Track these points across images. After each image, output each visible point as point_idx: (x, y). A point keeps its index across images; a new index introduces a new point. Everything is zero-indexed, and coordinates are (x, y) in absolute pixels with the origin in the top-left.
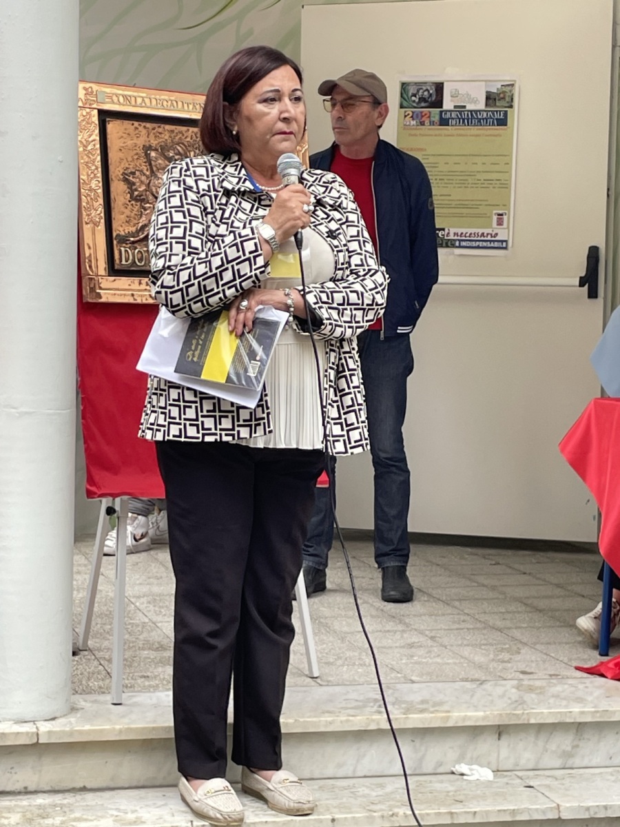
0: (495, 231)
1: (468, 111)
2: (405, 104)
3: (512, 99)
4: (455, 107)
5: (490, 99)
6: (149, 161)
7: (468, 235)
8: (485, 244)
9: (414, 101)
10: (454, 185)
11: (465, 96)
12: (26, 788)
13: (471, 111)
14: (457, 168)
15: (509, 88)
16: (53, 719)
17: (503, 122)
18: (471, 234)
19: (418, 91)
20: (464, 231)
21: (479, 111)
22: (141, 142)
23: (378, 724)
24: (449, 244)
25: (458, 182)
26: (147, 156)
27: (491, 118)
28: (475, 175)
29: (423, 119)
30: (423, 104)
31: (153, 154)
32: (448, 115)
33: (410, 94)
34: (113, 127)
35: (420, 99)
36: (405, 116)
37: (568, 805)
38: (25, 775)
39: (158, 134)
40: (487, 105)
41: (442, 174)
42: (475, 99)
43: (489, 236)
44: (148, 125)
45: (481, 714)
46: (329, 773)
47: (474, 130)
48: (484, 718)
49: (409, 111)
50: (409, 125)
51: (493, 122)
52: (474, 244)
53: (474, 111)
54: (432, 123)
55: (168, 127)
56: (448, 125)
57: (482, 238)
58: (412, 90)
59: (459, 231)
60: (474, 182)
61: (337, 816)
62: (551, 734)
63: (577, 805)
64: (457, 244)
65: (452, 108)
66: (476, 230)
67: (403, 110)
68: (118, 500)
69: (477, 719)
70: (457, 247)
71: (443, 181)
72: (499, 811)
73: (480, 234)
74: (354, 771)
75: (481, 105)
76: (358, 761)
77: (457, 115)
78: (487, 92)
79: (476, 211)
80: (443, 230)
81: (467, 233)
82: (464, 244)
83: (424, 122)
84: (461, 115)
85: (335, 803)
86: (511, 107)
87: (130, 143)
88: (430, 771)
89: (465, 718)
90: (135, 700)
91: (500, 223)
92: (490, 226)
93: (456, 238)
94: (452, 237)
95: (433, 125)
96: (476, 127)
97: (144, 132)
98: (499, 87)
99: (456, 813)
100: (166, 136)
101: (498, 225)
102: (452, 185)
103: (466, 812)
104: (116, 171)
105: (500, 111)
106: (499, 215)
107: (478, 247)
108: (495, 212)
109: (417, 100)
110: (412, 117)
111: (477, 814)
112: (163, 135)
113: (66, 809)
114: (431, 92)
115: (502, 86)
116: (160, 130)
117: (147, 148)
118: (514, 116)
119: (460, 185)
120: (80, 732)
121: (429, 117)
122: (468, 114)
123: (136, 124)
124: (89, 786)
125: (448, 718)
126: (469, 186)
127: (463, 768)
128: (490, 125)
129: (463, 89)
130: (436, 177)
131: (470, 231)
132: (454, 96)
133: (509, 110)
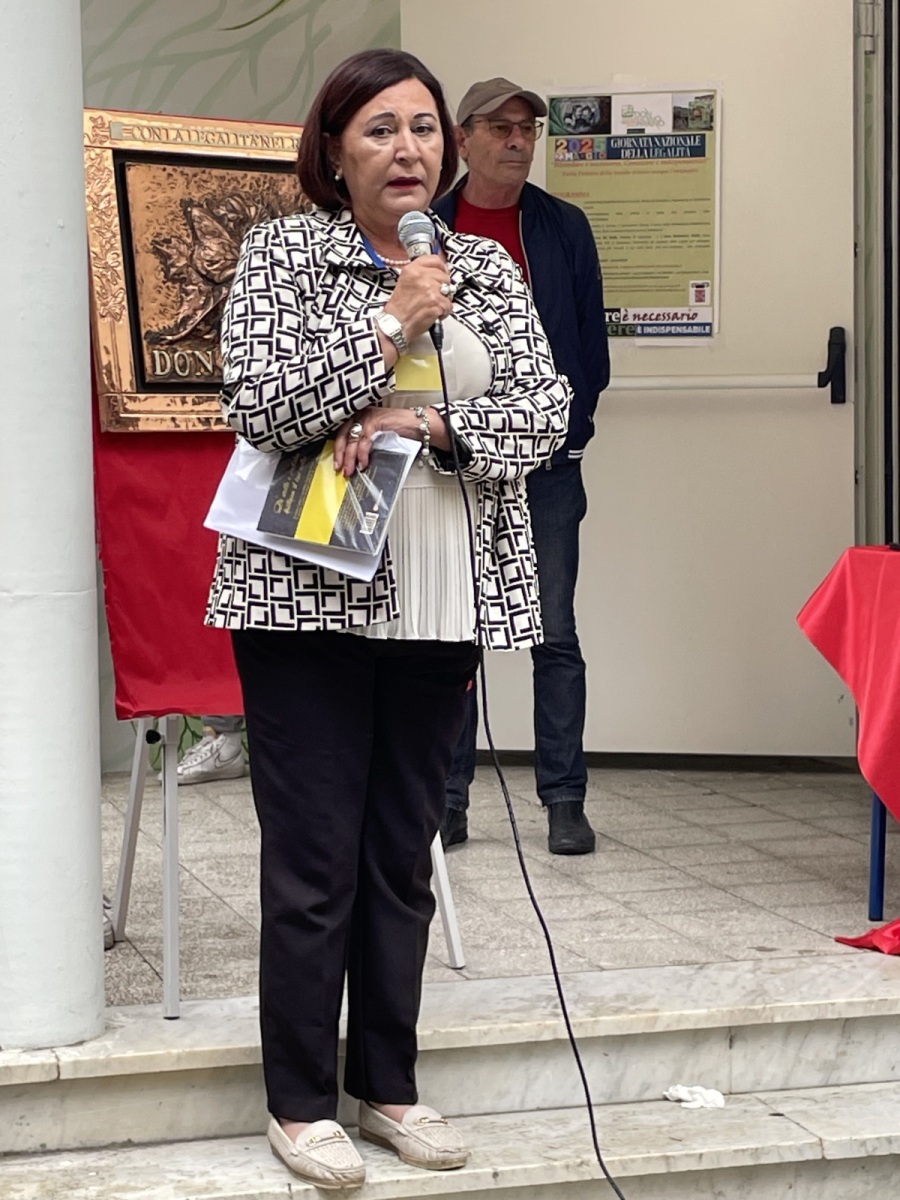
0: (694, 311)
1: (648, 136)
2: (556, 129)
3: (712, 119)
4: (629, 131)
5: (680, 118)
6: (190, 221)
7: (653, 317)
8: (679, 330)
9: (569, 125)
10: (632, 245)
11: (643, 114)
12: (43, 1146)
13: (652, 137)
14: (633, 219)
15: (706, 102)
16: (81, 1043)
17: (699, 151)
18: (659, 315)
19: (574, 110)
20: (648, 311)
21: (665, 136)
22: (178, 193)
23: (555, 1031)
24: (628, 333)
25: (637, 239)
26: (187, 215)
27: (682, 146)
28: (661, 230)
29: (583, 151)
30: (582, 129)
31: (196, 212)
32: (620, 142)
33: (563, 115)
34: (135, 174)
35: (577, 121)
36: (557, 147)
37: (834, 1139)
38: (41, 1125)
39: (202, 183)
40: (675, 127)
41: (614, 229)
42: (658, 119)
43: (685, 318)
44: (188, 170)
45: (703, 1011)
46: (487, 1106)
47: (657, 164)
48: (709, 1017)
49: (562, 139)
50: (563, 160)
51: (685, 152)
52: (663, 330)
53: (657, 136)
54: (596, 156)
55: (216, 172)
56: (620, 158)
57: (675, 321)
58: (565, 108)
59: (641, 311)
60: (660, 239)
61: (500, 1169)
62: (806, 1037)
63: (848, 1138)
64: (639, 330)
65: (625, 133)
66: (667, 310)
67: (554, 138)
68: (162, 720)
69: (699, 1019)
70: (639, 335)
71: (615, 240)
72: (736, 1151)
73: (671, 316)
74: (523, 1102)
75: (667, 128)
76: (527, 1087)
77: (632, 143)
78: (675, 108)
79: (662, 282)
80: (618, 310)
81: (652, 314)
82: (648, 330)
83: (584, 154)
84: (638, 142)
85: (497, 1149)
86: (711, 128)
87: (160, 197)
88: (632, 1097)
89: (680, 1019)
90: (198, 1010)
91: (700, 298)
92: (685, 303)
93: (636, 322)
94: (630, 321)
95: (598, 158)
96: (660, 160)
97: (181, 180)
98: (693, 100)
99: (673, 1157)
100: (214, 185)
101: (697, 301)
102: (629, 245)
103: (687, 1155)
104: (142, 239)
105: (695, 136)
106: (698, 286)
107: (670, 334)
108: (692, 282)
109: (573, 123)
110: (567, 148)
111: (704, 1159)
112: (209, 184)
113: (102, 1174)
114: (593, 110)
115: (697, 98)
116: (205, 177)
117: (187, 204)
118: (715, 141)
119: (640, 245)
120: (121, 1061)
121: (592, 147)
122: (648, 141)
123: (169, 169)
124: (135, 1139)
125: (656, 1020)
126: (654, 245)
127: (680, 1091)
128: (680, 156)
129: (640, 104)
130: (605, 234)
131: (656, 311)
132: (627, 115)
133: (707, 133)
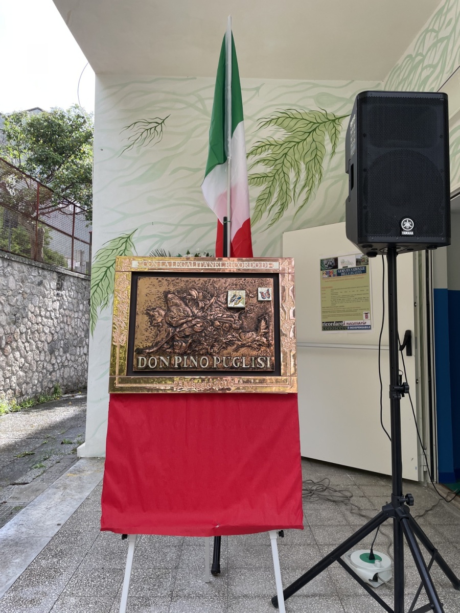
0: (365, 321)
2: (323, 268)
3: (368, 261)
4: (343, 267)
5: (358, 262)
7: (353, 324)
8: (361, 327)
9: (326, 267)
11: (347, 262)
13: (350, 268)
15: (366, 257)
17: (364, 271)
19: (328, 262)
20: (351, 322)
21: (354, 268)
24: (345, 328)
25: (347, 300)
27: (359, 270)
28: (354, 296)
29: (330, 274)
30: (330, 268)
32: (341, 271)
33: (324, 264)
35: (328, 266)
36: (323, 274)
39: (176, 283)
40: (357, 265)
42: (352, 263)
43: (362, 324)
47: (352, 276)
49: (325, 272)
50: (325, 277)
51: (360, 272)
52: (356, 328)
54: (334, 276)
56: (341, 276)
57: (359, 325)
58: (325, 262)
59: (349, 322)
60: (354, 299)
64: (348, 328)
65: (342, 268)
66: (356, 321)
67: (322, 271)
73: (358, 323)
75: (354, 265)
77: (346, 271)
78: (356, 259)
79: (355, 313)
82: (351, 328)
86: (368, 264)
91: (367, 317)
93: (347, 325)
98: (362, 256)
106: (366, 314)
108: (364, 312)
110: (326, 274)
114: (333, 262)
116: (177, 281)
118: (369, 269)
119: (348, 302)
121: (332, 273)
122: (349, 270)
126: (352, 301)
128: (359, 274)
129: (346, 259)
131: (353, 322)
132: (343, 262)
133: (367, 266)
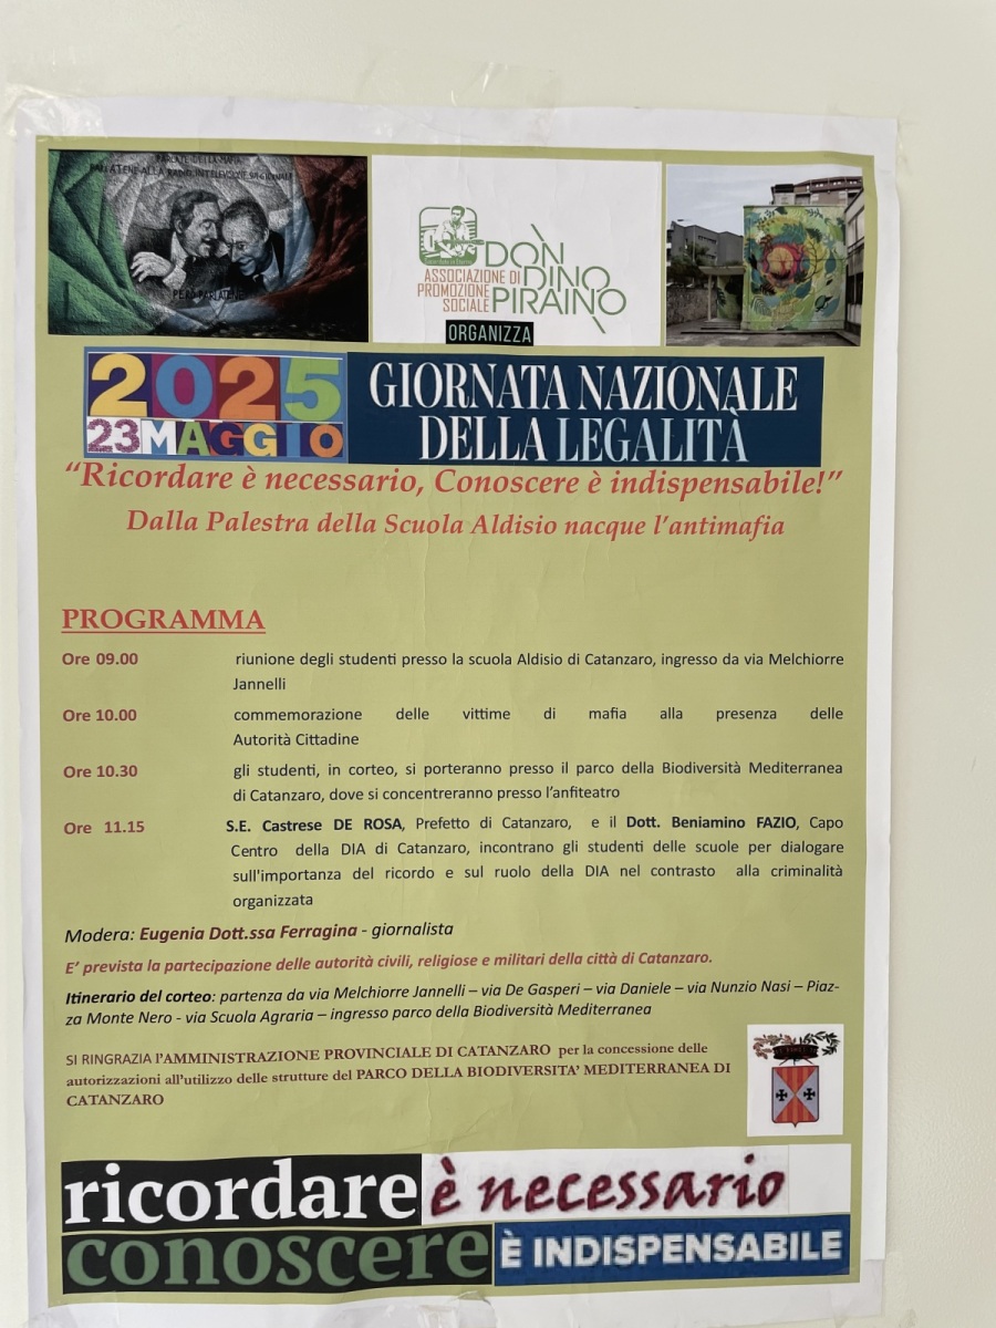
0: (767, 1162)
1: (549, 361)
2: (85, 300)
4: (456, 330)
5: (702, 280)
10: (475, 860)
11: (525, 256)
13: (570, 365)
14: (479, 742)
18: (603, 1182)
19: (181, 215)
20: (554, 1164)
30: (221, 307)
40: (674, 320)
41: (384, 783)
42: (595, 280)
49: (123, 353)
51: (723, 438)
52: (624, 1251)
53: (591, 362)
54: (297, 442)
59: (520, 1167)
64: (509, 1253)
65: (437, 338)
67: (77, 345)
70: (509, 1278)
77: (471, 388)
78: (677, 236)
80: (409, 1165)
81: (574, 1178)
82: (553, 1253)
83: (237, 429)
84: (498, 383)
86: (849, 334)
94: (469, 1212)
95: (306, 453)
96: (607, 473)
102: (456, 861)
105: (770, 366)
107: (655, 1271)
109: (176, 277)
115: (780, 189)
122: (545, 384)
126: (577, 861)
130: (343, 809)
133: (832, 355)
